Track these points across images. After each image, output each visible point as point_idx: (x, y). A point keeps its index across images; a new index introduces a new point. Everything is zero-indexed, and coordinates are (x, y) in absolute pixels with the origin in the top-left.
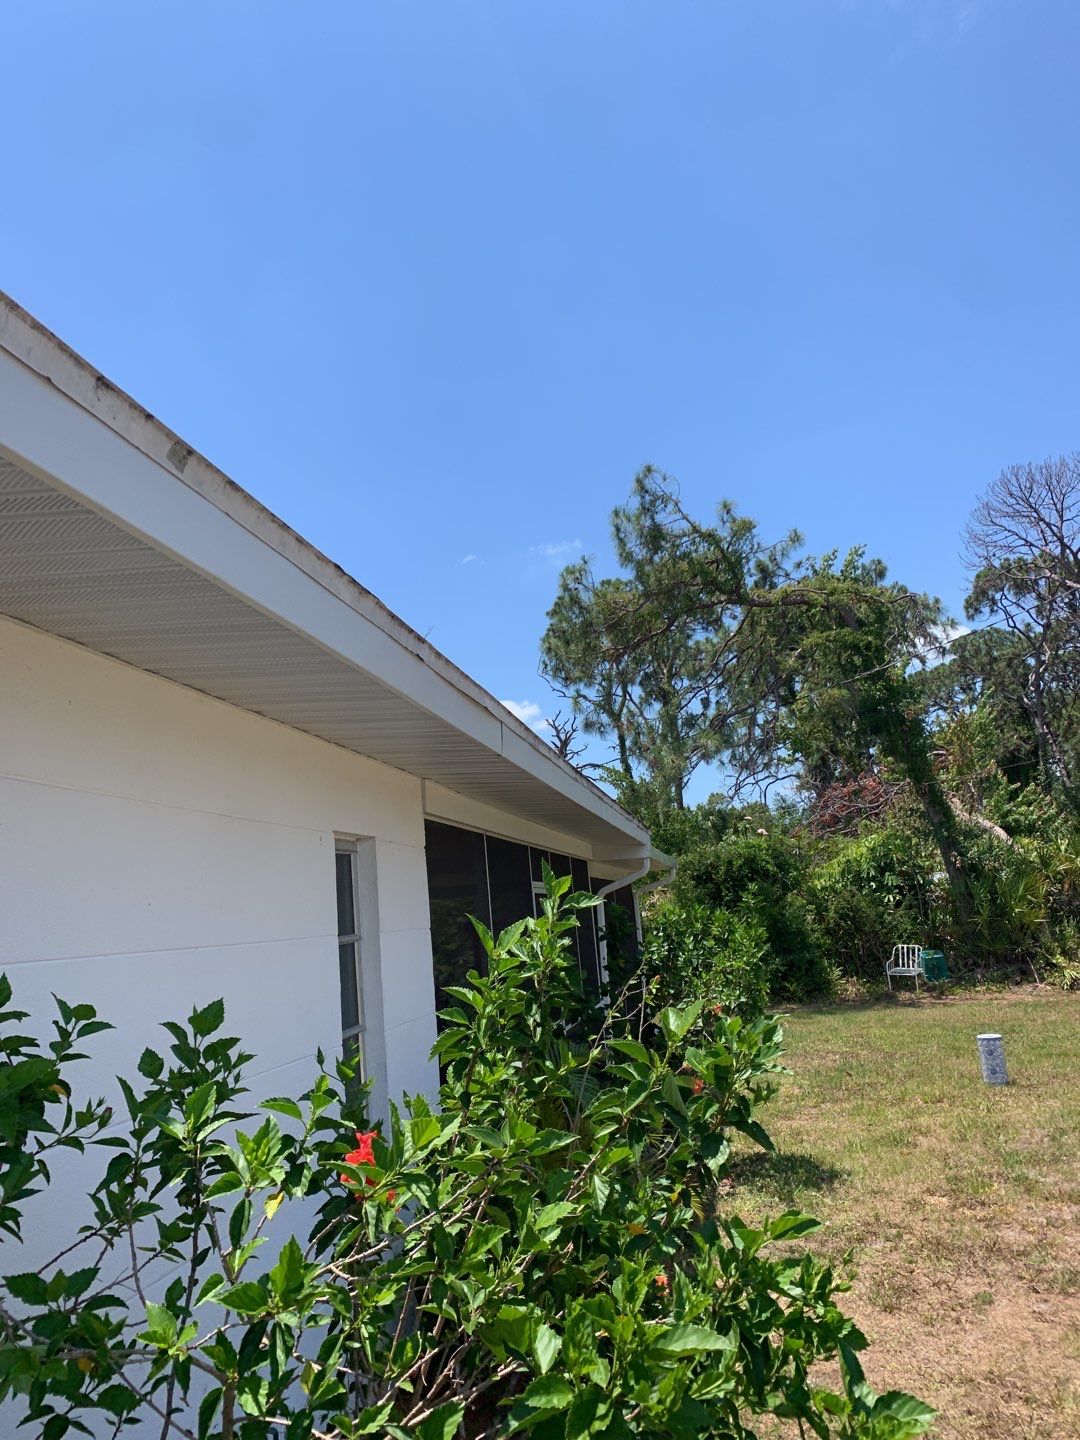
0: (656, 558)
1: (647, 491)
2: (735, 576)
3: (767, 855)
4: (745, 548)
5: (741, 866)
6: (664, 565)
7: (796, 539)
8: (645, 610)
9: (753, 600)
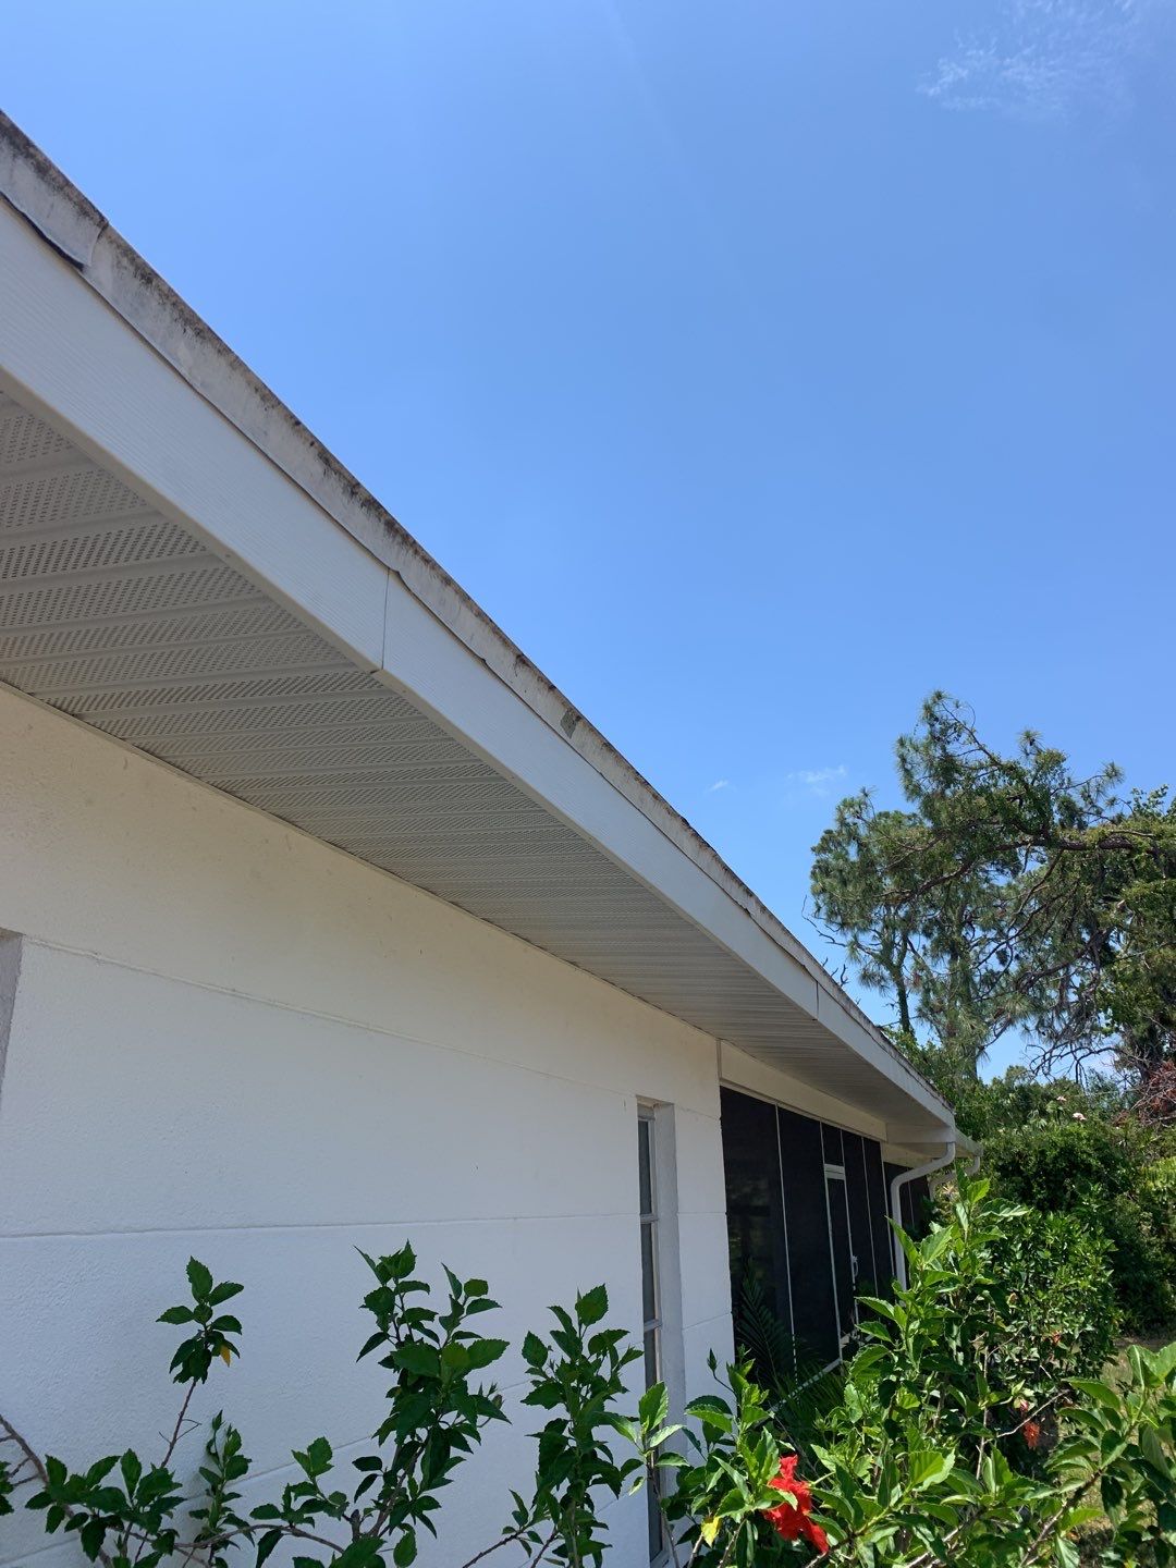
0: (948, 792)
1: (937, 719)
2: (1042, 814)
3: (1089, 1145)
4: (1053, 783)
5: (1056, 1158)
6: (959, 800)
7: (1113, 774)
8: (936, 849)
9: (1064, 842)
